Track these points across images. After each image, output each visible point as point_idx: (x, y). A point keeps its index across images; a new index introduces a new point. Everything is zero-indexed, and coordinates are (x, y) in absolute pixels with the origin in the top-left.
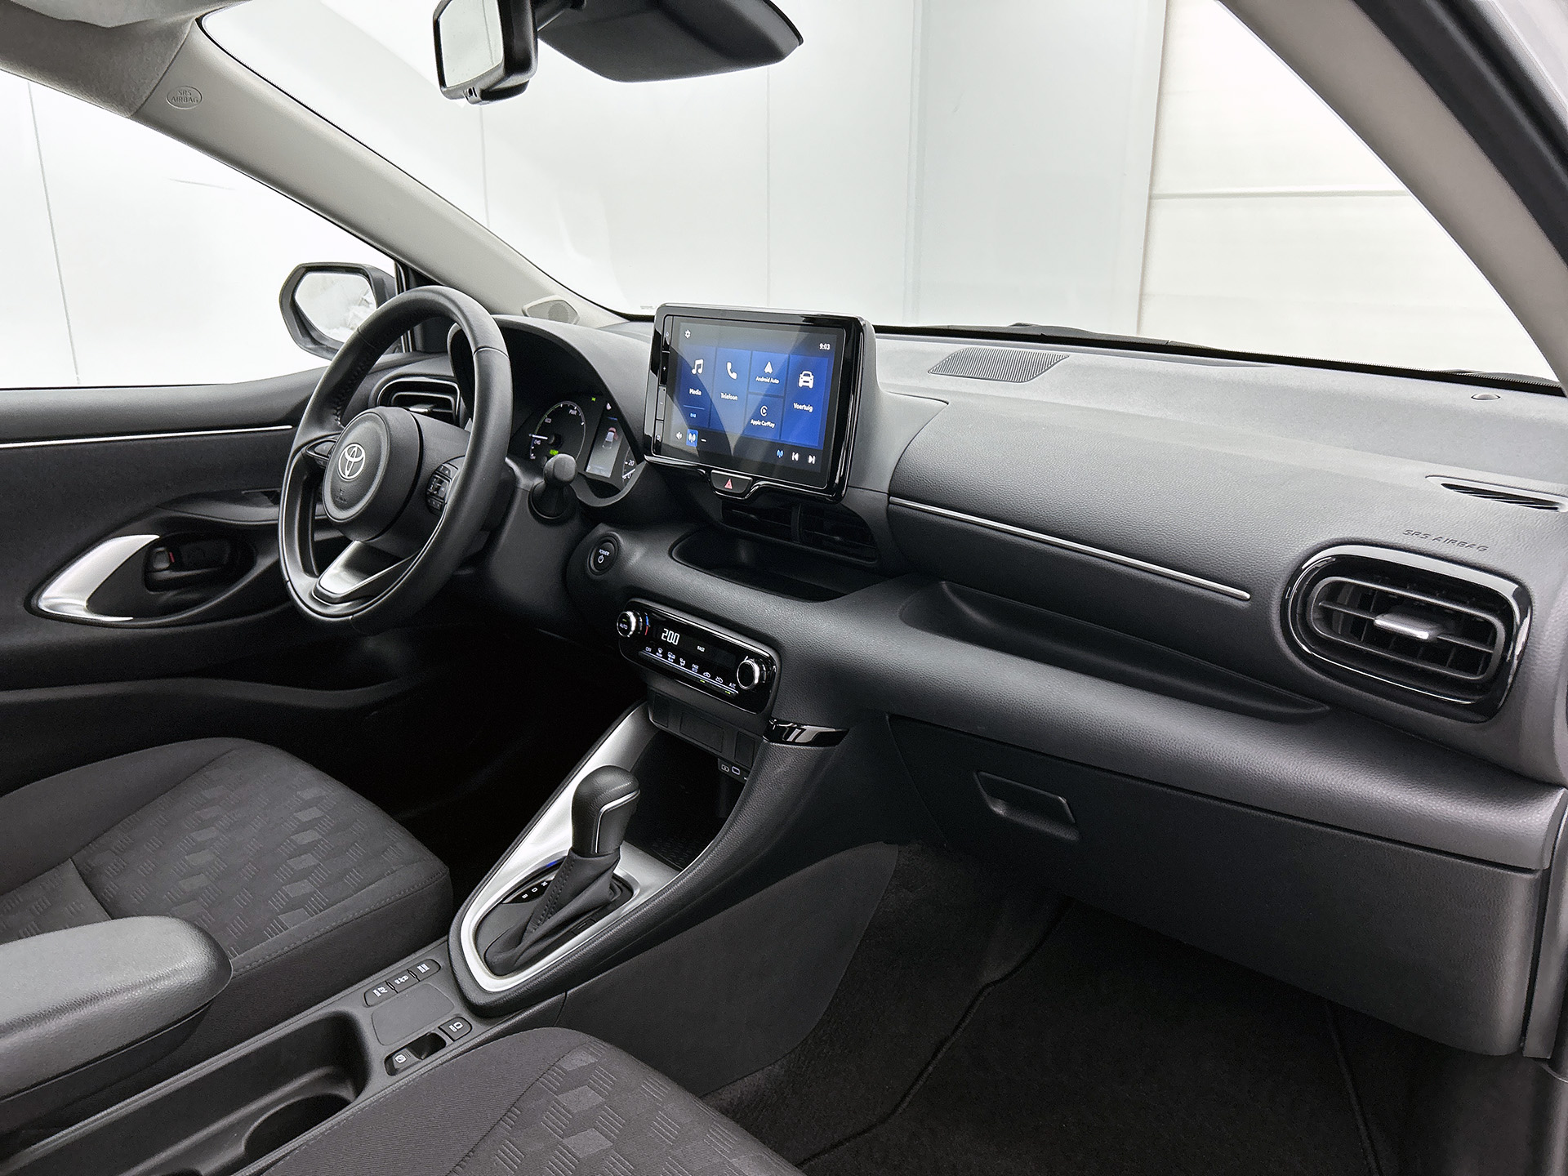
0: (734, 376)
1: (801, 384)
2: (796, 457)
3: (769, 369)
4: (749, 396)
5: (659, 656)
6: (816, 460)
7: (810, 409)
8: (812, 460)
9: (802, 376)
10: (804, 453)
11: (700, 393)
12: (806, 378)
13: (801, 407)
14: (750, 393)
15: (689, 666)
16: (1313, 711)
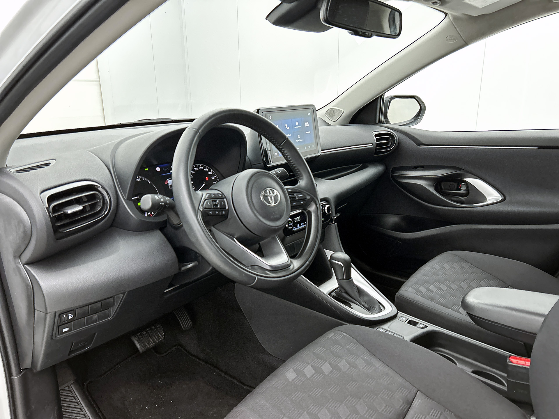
0: (288, 128)
1: (306, 126)
2: (309, 147)
3: (297, 124)
4: (294, 133)
5: (299, 227)
7: (310, 132)
8: (313, 146)
9: (305, 123)
12: (307, 124)
13: (307, 132)
15: (300, 225)
16: (361, 166)
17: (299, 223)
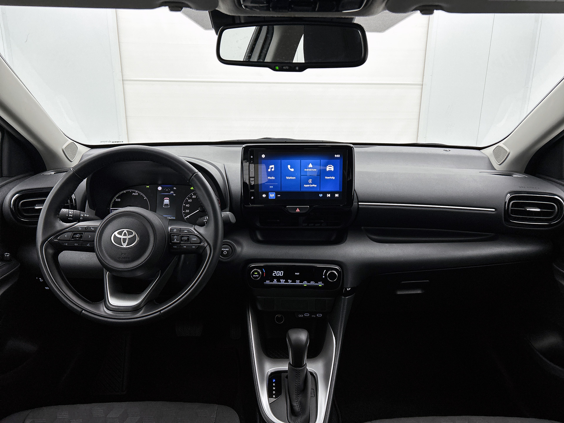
0: (292, 170)
2: (329, 195)
3: (310, 166)
4: (301, 176)
5: (275, 282)
6: (339, 196)
7: (334, 178)
8: (337, 195)
9: (328, 167)
10: (333, 194)
11: (274, 178)
12: (330, 168)
13: (329, 178)
14: (302, 175)
15: (287, 281)
17: (279, 278)
